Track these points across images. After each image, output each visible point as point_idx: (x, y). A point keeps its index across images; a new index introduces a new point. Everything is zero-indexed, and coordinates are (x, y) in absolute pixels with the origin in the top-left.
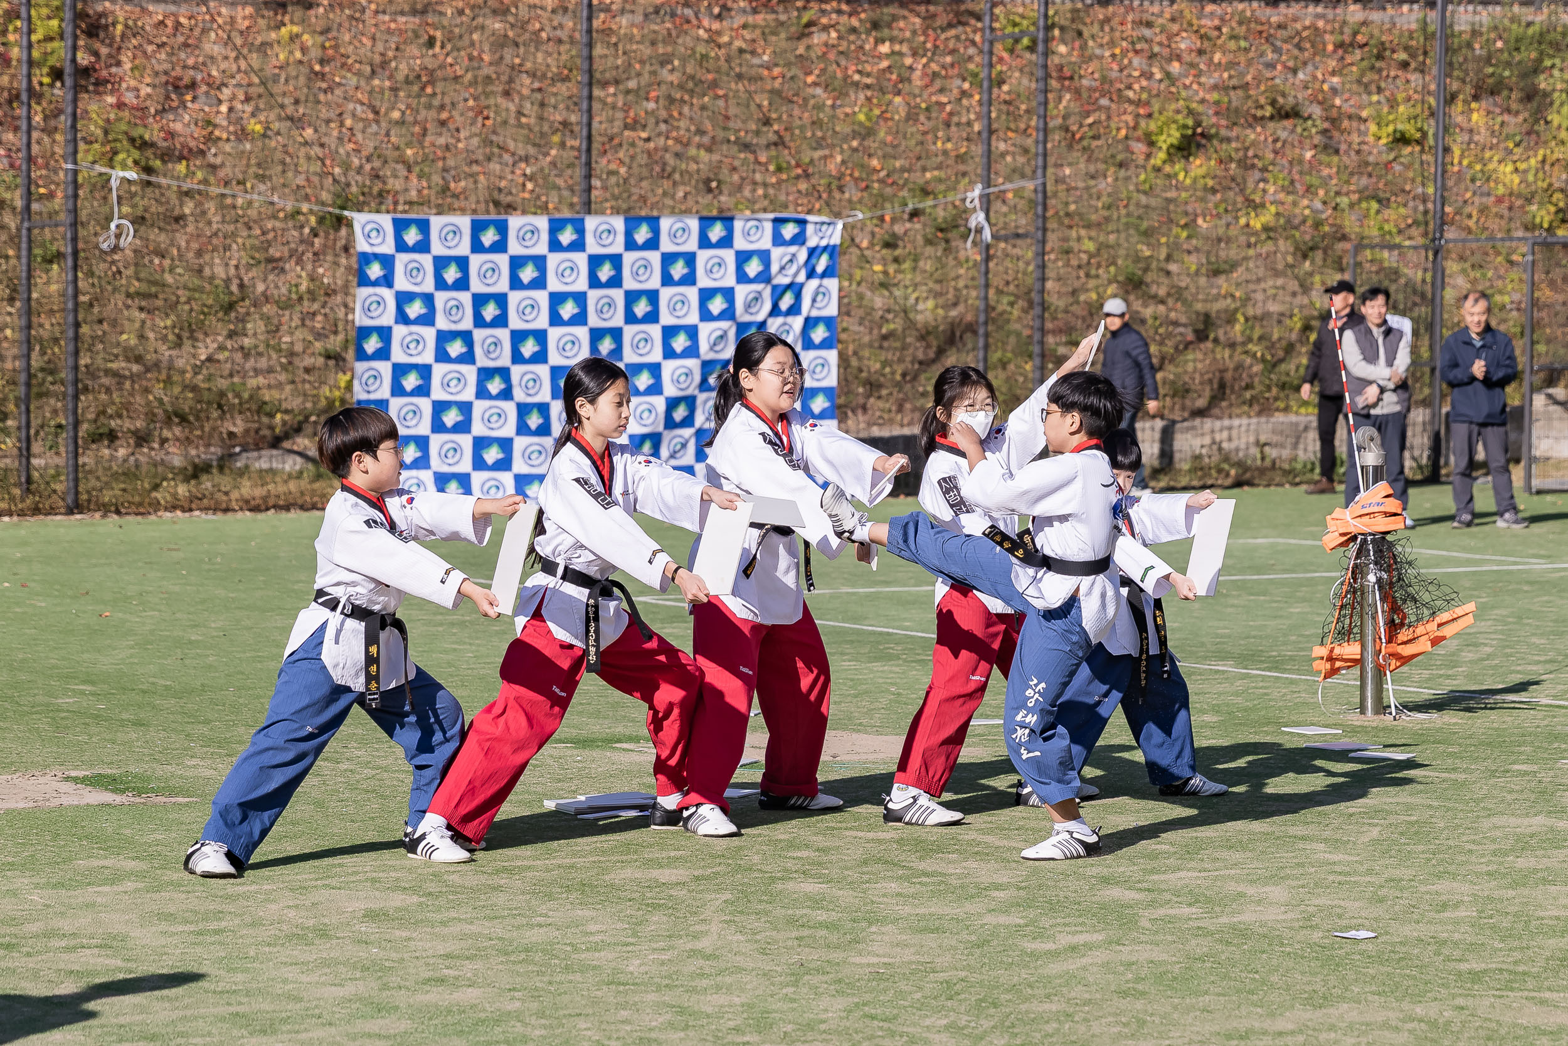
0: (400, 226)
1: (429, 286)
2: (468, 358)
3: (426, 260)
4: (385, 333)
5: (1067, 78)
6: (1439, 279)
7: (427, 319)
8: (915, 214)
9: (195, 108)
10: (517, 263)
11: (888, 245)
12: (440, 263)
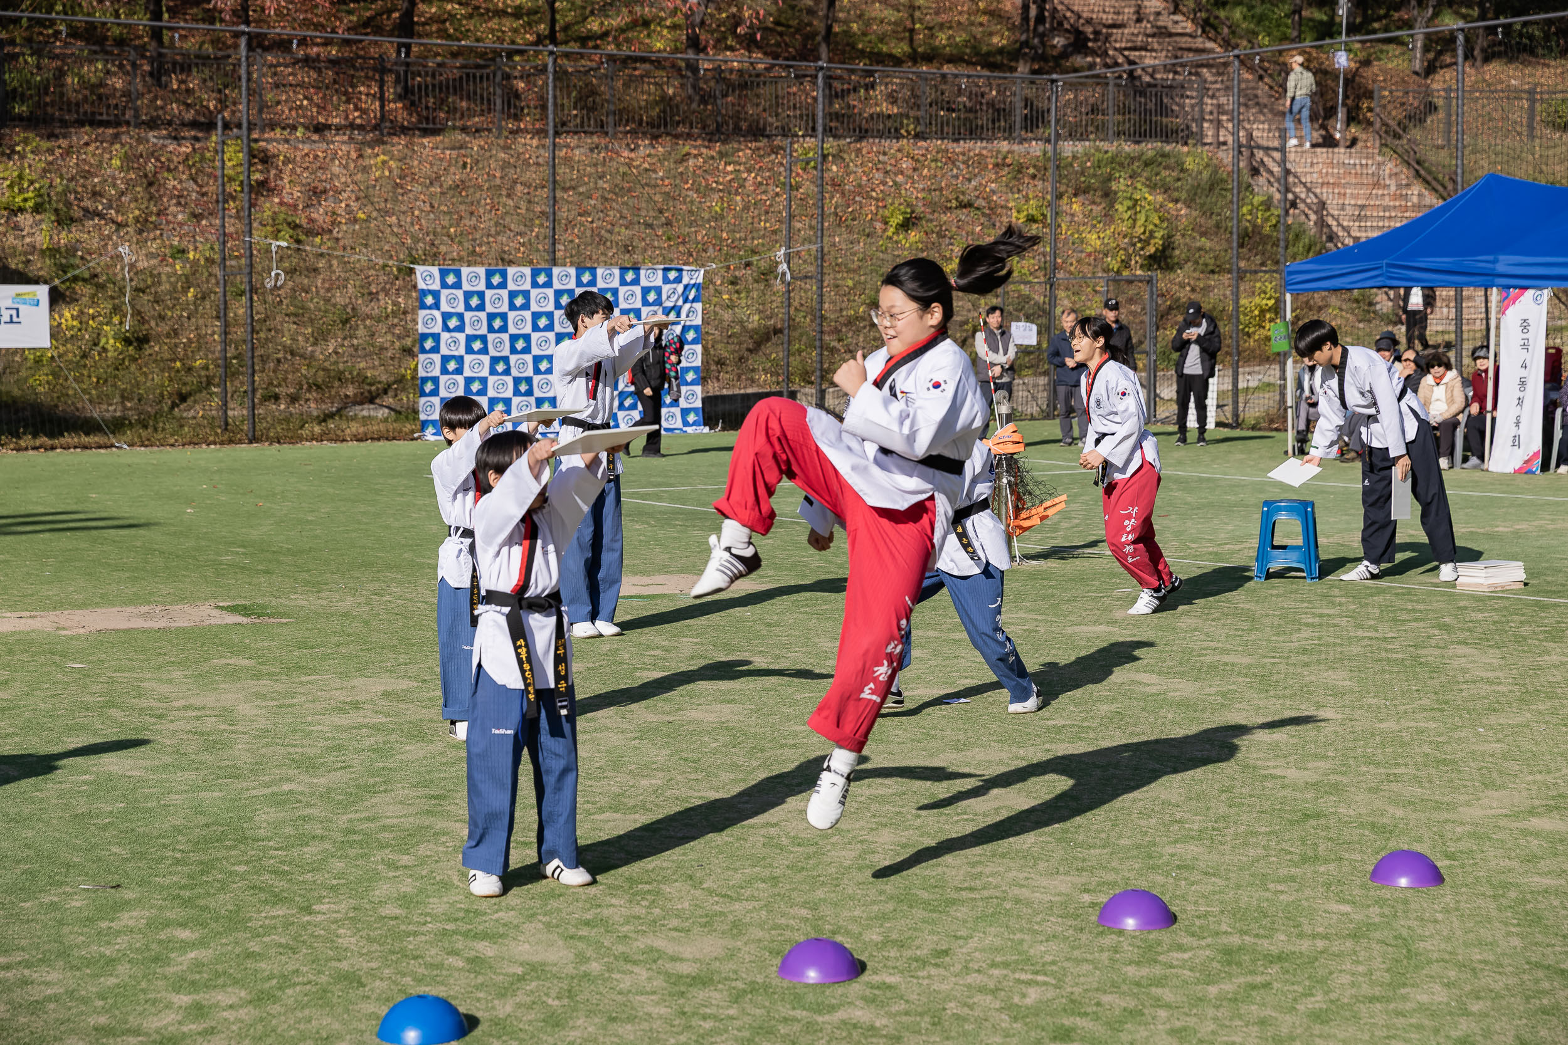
0: (443, 274)
1: (461, 308)
2: (484, 351)
3: (459, 294)
4: (436, 337)
5: (836, 184)
6: (1053, 300)
7: (460, 328)
8: (748, 265)
9: (327, 204)
10: (513, 295)
11: (732, 283)
12: (468, 295)
